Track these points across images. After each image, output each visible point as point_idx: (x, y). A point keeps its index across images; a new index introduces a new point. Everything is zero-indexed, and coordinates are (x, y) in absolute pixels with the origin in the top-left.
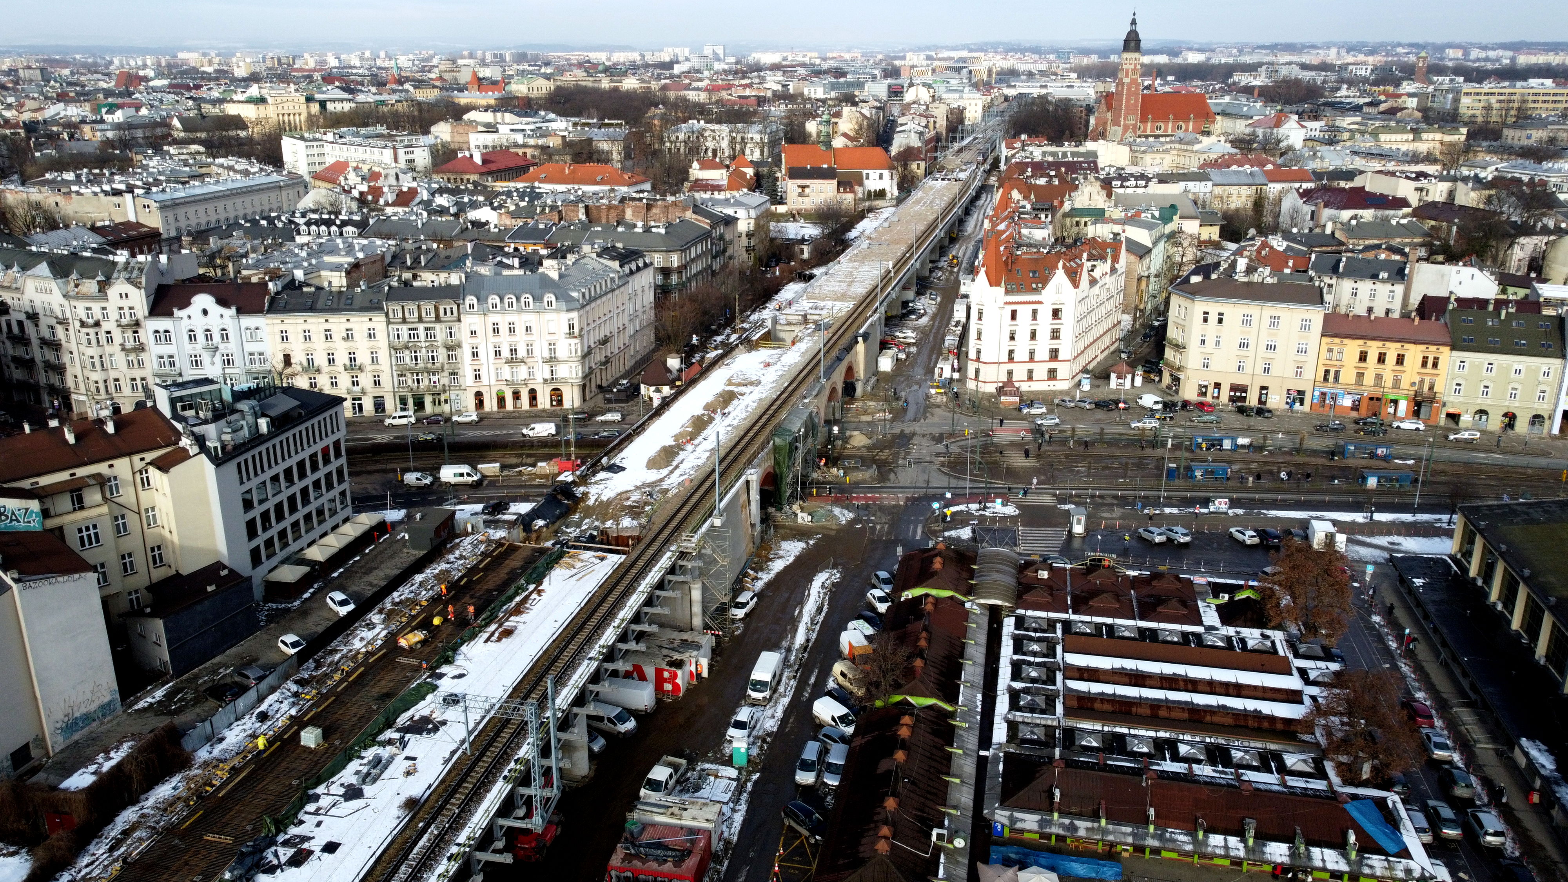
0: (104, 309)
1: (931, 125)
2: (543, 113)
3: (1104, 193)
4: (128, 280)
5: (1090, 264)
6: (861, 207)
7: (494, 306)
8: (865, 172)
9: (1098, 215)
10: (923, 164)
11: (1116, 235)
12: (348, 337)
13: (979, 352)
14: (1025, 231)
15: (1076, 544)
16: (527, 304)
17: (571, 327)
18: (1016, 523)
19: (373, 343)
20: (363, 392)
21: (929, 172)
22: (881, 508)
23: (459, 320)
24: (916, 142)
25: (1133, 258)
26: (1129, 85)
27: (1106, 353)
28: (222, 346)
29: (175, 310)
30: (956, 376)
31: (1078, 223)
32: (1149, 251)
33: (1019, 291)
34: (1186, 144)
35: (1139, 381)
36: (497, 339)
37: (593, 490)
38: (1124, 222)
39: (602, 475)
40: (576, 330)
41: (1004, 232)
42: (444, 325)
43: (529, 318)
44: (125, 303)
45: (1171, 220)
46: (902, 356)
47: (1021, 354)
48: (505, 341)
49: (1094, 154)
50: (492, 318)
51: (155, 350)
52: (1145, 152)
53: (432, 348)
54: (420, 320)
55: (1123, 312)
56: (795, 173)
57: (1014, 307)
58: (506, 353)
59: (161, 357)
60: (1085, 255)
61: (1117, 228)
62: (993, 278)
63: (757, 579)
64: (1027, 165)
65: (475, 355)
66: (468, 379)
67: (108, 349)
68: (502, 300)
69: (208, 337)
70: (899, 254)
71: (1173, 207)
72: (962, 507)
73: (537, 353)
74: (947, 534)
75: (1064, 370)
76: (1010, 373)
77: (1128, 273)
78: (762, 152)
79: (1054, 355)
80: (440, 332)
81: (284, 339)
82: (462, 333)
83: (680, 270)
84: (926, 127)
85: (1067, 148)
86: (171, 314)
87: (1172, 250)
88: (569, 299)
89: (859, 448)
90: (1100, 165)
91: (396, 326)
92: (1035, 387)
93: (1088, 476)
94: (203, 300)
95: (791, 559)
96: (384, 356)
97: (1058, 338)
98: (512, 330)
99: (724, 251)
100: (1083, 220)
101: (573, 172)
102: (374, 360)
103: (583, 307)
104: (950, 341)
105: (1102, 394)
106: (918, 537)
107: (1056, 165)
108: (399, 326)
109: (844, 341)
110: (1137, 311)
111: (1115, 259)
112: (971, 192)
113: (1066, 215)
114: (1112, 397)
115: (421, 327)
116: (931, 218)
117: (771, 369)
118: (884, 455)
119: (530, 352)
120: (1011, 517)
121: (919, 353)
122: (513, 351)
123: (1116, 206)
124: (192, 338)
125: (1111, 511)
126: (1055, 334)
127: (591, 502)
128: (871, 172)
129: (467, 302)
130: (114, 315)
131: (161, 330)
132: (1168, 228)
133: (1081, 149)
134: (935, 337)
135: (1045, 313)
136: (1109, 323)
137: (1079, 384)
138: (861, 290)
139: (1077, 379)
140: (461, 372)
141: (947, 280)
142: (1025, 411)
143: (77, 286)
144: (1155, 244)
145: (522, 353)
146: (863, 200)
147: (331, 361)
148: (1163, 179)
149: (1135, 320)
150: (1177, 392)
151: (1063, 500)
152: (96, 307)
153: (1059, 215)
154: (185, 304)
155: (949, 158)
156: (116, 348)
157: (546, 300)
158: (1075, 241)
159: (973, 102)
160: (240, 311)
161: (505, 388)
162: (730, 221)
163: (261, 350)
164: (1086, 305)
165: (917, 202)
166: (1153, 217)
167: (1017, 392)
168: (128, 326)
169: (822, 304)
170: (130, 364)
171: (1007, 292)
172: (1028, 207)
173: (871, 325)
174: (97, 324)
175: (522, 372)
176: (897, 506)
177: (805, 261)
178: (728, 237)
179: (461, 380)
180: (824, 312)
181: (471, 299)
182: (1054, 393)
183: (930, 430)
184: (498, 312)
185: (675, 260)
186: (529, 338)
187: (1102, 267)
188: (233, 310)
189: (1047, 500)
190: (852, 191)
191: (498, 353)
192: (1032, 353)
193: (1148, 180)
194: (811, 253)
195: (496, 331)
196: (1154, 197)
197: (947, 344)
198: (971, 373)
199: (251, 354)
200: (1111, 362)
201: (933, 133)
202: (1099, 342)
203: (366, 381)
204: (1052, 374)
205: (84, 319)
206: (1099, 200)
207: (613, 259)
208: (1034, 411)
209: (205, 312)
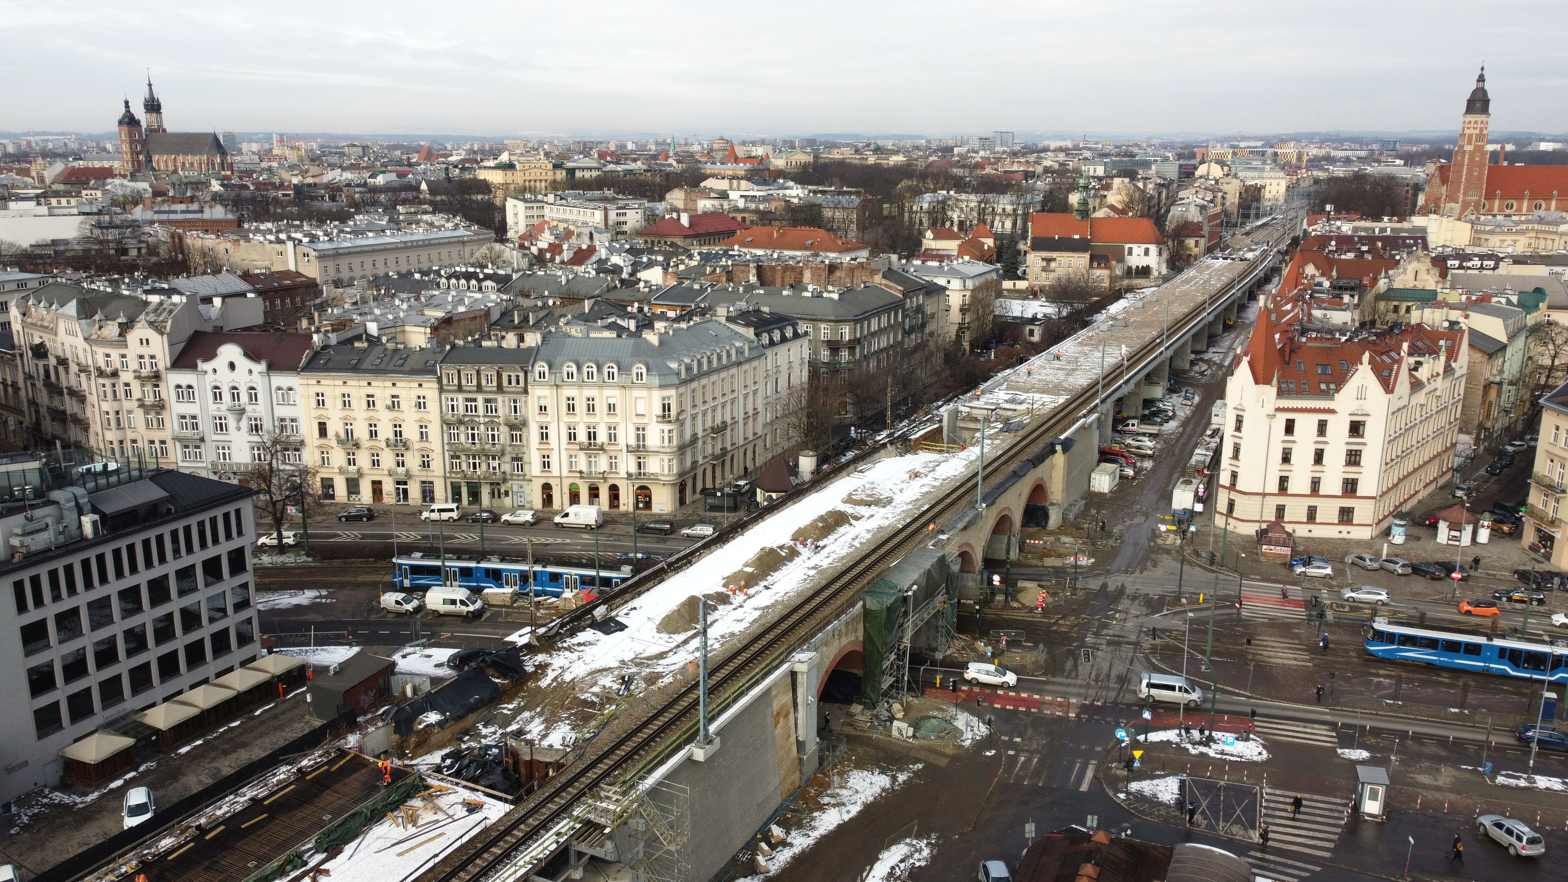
0: (124, 356)
1: (1219, 200)
2: (781, 181)
3: (1436, 272)
4: (151, 324)
5: (1412, 360)
6: (1117, 286)
7: (570, 375)
8: (1127, 246)
9: (1428, 299)
10: (1202, 242)
11: (1453, 324)
12: (394, 406)
13: (1234, 475)
14: (1317, 313)
15: (1368, 834)
16: (611, 375)
17: (666, 408)
18: (1259, 780)
19: (422, 415)
20: (408, 475)
21: (1209, 250)
22: (1038, 721)
23: (526, 391)
24: (1194, 215)
25: (1478, 356)
26: (1472, 154)
27: (1432, 488)
28: (249, 408)
29: (199, 363)
30: (1199, 507)
31: (1396, 309)
32: (1503, 348)
33: (1299, 393)
34: (1549, 223)
35: (1484, 535)
36: (571, 419)
37: (558, 661)
38: (1464, 308)
39: (587, 635)
40: (673, 412)
41: (1288, 312)
42: (507, 398)
43: (613, 394)
44: (145, 351)
45: (1536, 307)
46: (1130, 472)
47: (1299, 483)
48: (581, 422)
49: (1424, 230)
50: (567, 392)
51: (177, 408)
52: (1491, 232)
53: (492, 425)
54: (479, 388)
55: (1461, 431)
56: (1039, 245)
57: (1291, 416)
58: (582, 437)
59: (184, 417)
60: (1405, 346)
61: (1455, 315)
62: (1260, 374)
63: (784, 844)
64: (1331, 238)
65: (544, 436)
66: (534, 467)
67: (127, 405)
68: (579, 368)
69: (235, 397)
70: (1148, 339)
71: (1538, 291)
72: (1171, 735)
73: (621, 440)
74: (1134, 786)
75: (1364, 511)
76: (1280, 510)
77: (1471, 376)
78: (1014, 224)
79: (1350, 487)
80: (503, 405)
81: (320, 403)
82: (530, 408)
83: (852, 346)
84: (1211, 201)
85: (1387, 225)
86: (194, 367)
87: (1536, 349)
88: (665, 372)
89: (1031, 610)
90: (1431, 245)
91: (450, 396)
92: (1319, 532)
93: (1395, 697)
94: (230, 352)
95: (855, 810)
96: (434, 430)
97: (1357, 463)
98: (591, 409)
99: (923, 325)
100: (1404, 306)
101: (781, 236)
102: (423, 436)
103: (684, 382)
104: (1201, 455)
105: (1423, 551)
106: (1084, 787)
107: (1371, 240)
108: (454, 396)
109: (1035, 449)
110: (1482, 432)
111: (1452, 354)
112: (1259, 272)
113: (1379, 297)
114: (1440, 557)
115: (480, 398)
116: (1200, 299)
117: (919, 482)
118: (1065, 625)
119: (613, 438)
120: (1251, 765)
121: (1154, 469)
122: (592, 436)
123: (1453, 288)
124: (217, 396)
125: (1433, 772)
126: (1353, 458)
127: (544, 683)
128: (1135, 247)
129: (537, 369)
130: (133, 365)
131: (184, 385)
132: (1531, 319)
133: (1405, 225)
134: (1182, 451)
135: (1338, 428)
136: (1437, 446)
137: (1387, 532)
138: (1081, 380)
139: (1385, 525)
140: (526, 459)
141: (1212, 375)
142: (1299, 570)
143: (100, 328)
144: (1512, 337)
145: (602, 437)
146: (1122, 278)
147: (373, 434)
148: (1518, 260)
149: (1477, 441)
150: (1548, 557)
151: (1348, 741)
152: (115, 354)
153: (1370, 296)
154: (210, 356)
155: (1238, 238)
156: (133, 404)
157: (634, 371)
158: (1391, 329)
159: (1275, 182)
160: (271, 368)
161: (579, 482)
162: (936, 291)
163: (293, 416)
164: (1402, 420)
165: (1187, 281)
166: (1509, 302)
167: (1290, 539)
168: (149, 378)
169: (1023, 396)
170: (148, 424)
171: (1281, 394)
172: (1327, 284)
173: (1083, 427)
174: (115, 374)
175: (602, 464)
176: (1065, 720)
177: (1033, 344)
178: (929, 310)
179: (526, 467)
180: (1023, 407)
181: (541, 366)
182: (1348, 542)
183: (1144, 590)
184: (573, 385)
185: (846, 332)
186: (612, 420)
187: (1430, 367)
188: (262, 367)
189: (1322, 736)
190: (1108, 267)
191: (572, 437)
192: (1315, 484)
193: (1498, 260)
194: (1042, 336)
195: (571, 408)
196: (1508, 278)
197: (1193, 461)
198: (1222, 505)
199: (282, 420)
200: (1439, 502)
201: (1219, 209)
202: (1422, 473)
203: (413, 461)
204: (1346, 515)
205: (103, 367)
206: (1429, 281)
207: (747, 325)
208: (1312, 571)
209: (232, 366)
